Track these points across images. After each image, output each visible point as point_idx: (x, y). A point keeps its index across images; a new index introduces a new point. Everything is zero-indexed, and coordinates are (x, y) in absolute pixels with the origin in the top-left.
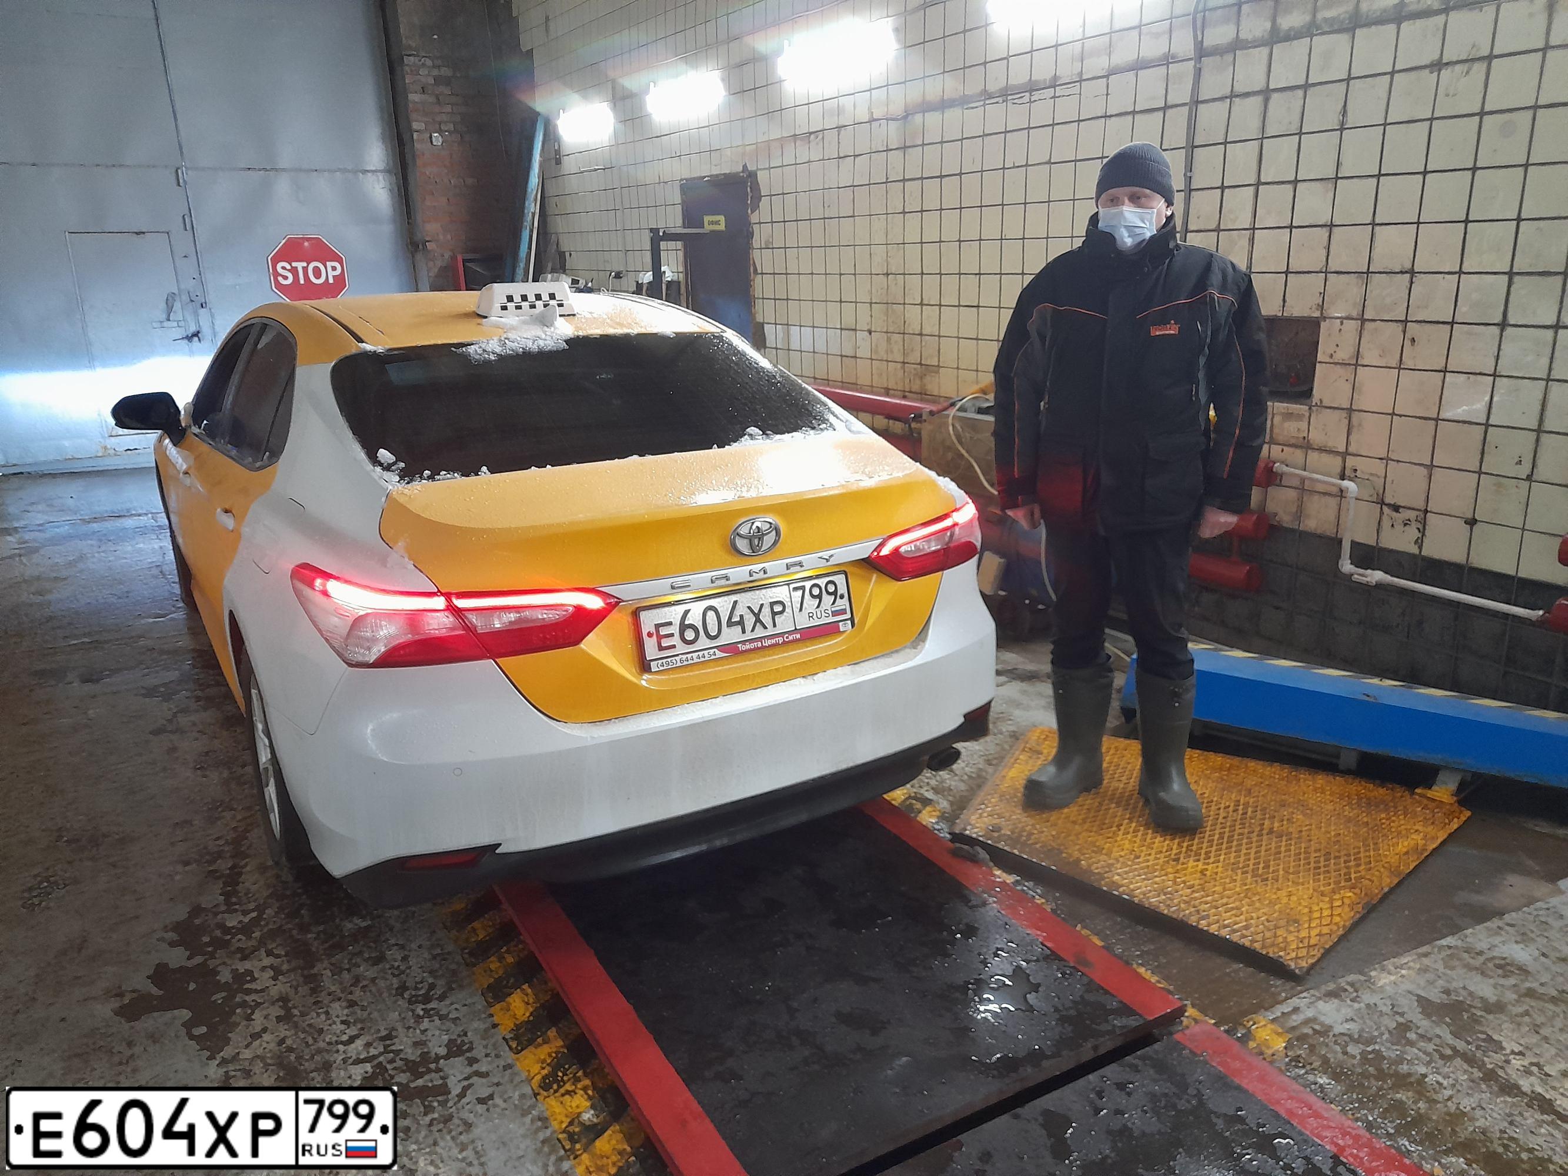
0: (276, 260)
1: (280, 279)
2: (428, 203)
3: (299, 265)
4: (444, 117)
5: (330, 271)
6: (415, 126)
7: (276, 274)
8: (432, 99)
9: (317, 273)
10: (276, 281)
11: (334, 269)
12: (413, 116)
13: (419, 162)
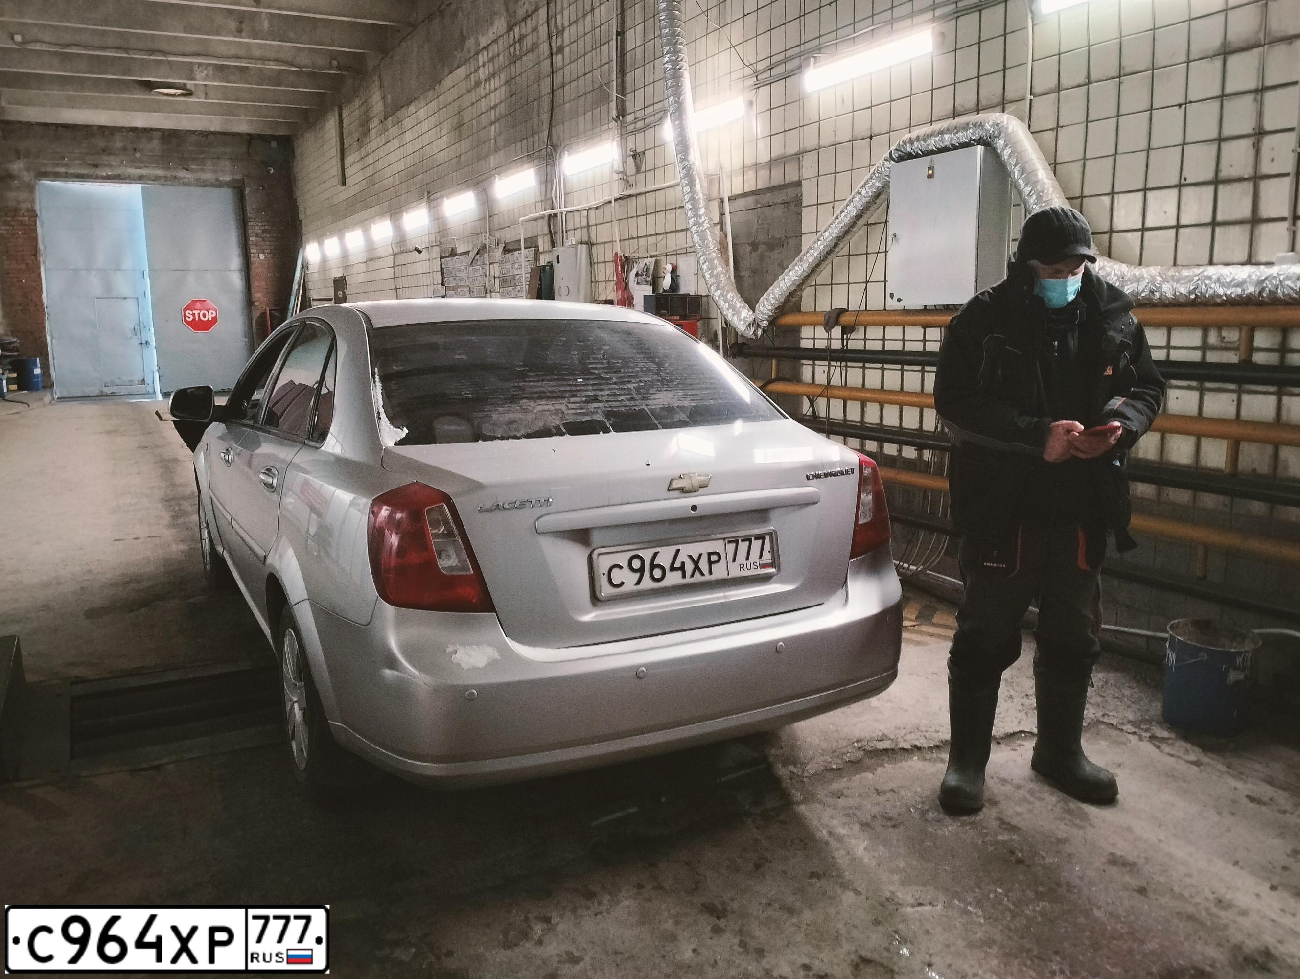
0: (185, 310)
1: (187, 318)
2: (256, 284)
3: (196, 312)
4: (265, 247)
5: (210, 316)
6: (252, 251)
7: (185, 316)
8: (261, 239)
9: (204, 315)
10: (185, 320)
11: (212, 314)
12: (251, 247)
13: (253, 266)
